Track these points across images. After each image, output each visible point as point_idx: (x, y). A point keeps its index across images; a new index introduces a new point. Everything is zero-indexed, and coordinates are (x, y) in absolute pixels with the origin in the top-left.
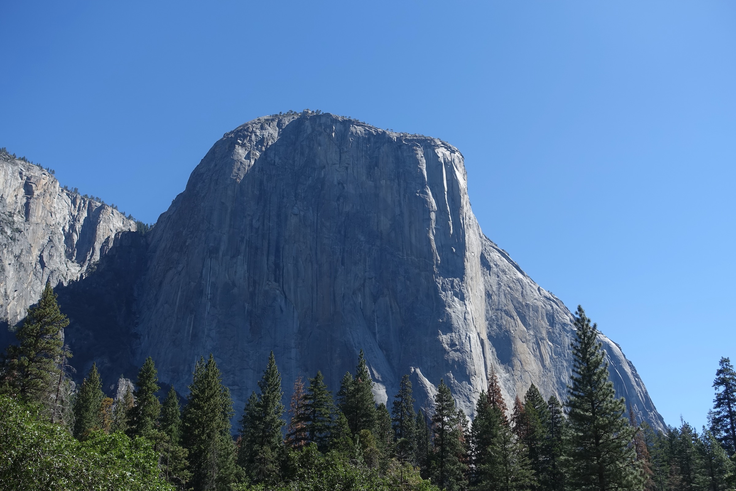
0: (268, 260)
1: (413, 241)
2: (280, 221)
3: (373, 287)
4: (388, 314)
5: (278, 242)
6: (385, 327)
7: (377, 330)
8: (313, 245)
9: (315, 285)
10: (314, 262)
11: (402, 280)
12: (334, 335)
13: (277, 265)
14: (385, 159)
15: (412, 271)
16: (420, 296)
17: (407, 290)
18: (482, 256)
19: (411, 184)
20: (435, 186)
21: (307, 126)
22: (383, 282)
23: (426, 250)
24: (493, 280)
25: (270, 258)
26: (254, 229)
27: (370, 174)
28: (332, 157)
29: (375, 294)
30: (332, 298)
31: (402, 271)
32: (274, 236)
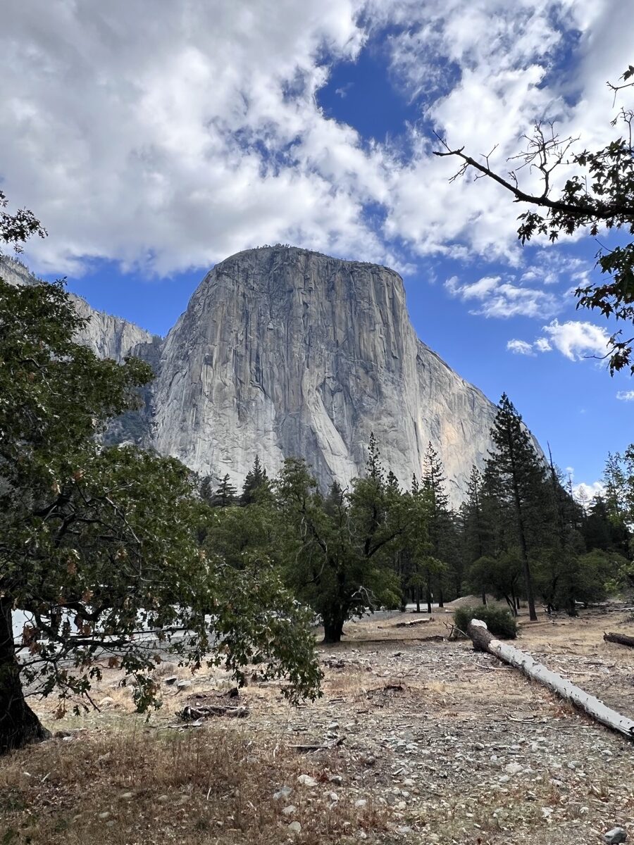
0: (250, 365)
1: (362, 348)
2: (259, 334)
3: (331, 384)
4: (343, 404)
5: (257, 351)
6: (340, 415)
7: (334, 417)
8: (285, 353)
9: (287, 384)
10: (286, 366)
11: (354, 378)
12: (302, 421)
13: (258, 369)
14: (340, 283)
15: (361, 371)
16: (368, 390)
17: (357, 386)
18: (418, 357)
19: (360, 302)
20: (381, 303)
21: (278, 259)
22: (339, 380)
23: (372, 354)
24: (426, 375)
25: (252, 364)
26: (239, 342)
27: (328, 296)
28: (299, 283)
29: (333, 389)
30: (300, 393)
31: (353, 371)
32: (254, 347)
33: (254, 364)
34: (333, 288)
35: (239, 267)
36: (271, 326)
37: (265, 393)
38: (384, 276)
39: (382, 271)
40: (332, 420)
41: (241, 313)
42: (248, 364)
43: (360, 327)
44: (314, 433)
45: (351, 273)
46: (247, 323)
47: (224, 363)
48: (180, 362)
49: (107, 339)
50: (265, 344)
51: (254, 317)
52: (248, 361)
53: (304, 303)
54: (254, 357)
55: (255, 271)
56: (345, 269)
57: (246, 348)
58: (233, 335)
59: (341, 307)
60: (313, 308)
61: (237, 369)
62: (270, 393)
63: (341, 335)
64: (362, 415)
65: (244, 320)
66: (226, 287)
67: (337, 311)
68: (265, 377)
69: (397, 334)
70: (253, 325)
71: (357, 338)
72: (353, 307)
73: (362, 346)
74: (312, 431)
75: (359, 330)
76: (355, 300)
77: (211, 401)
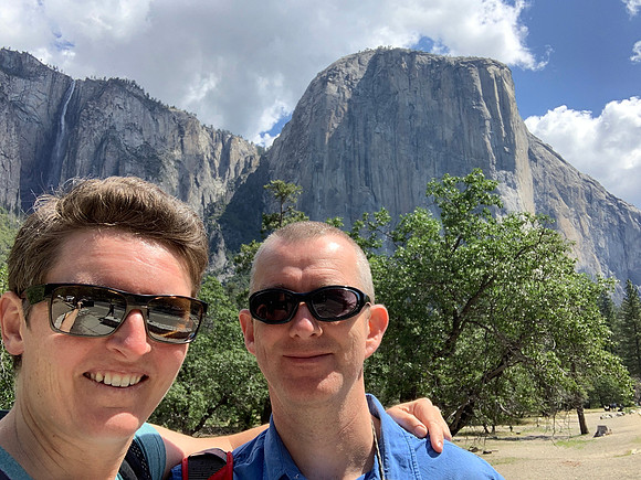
0: (359, 170)
1: (472, 145)
2: (367, 139)
5: (366, 155)
9: (396, 187)
10: (395, 169)
13: (367, 174)
14: (446, 81)
18: (530, 152)
19: (468, 99)
20: (489, 98)
21: (381, 61)
23: (482, 151)
24: (539, 169)
25: (361, 169)
26: (347, 148)
27: (434, 95)
28: (404, 83)
30: (410, 194)
32: (362, 151)
33: (363, 168)
34: (439, 86)
35: (343, 73)
36: (377, 130)
37: (375, 197)
38: (491, 69)
39: (490, 65)
42: (357, 169)
43: (469, 124)
46: (354, 129)
47: (334, 170)
48: (291, 171)
49: (216, 154)
50: (372, 148)
51: (361, 123)
52: (357, 166)
53: (410, 104)
54: (363, 162)
56: (451, 66)
57: (355, 151)
58: (341, 141)
59: (448, 105)
60: (419, 108)
61: (349, 175)
62: (380, 196)
63: (449, 134)
65: (351, 127)
67: (445, 109)
68: (374, 180)
69: (508, 129)
70: (360, 130)
71: (466, 134)
72: (461, 104)
73: (472, 143)
75: (468, 127)
76: (463, 97)
77: (323, 207)
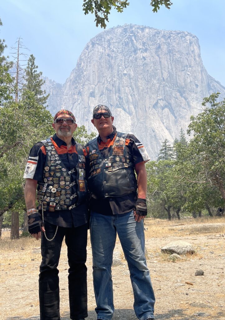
2: (119, 77)
3: (162, 103)
4: (169, 114)
5: (119, 87)
6: (167, 120)
7: (164, 121)
8: (134, 87)
9: (136, 104)
10: (135, 95)
11: (174, 99)
12: (146, 125)
13: (120, 97)
14: (163, 44)
15: (178, 94)
16: (183, 105)
17: (176, 103)
18: (208, 85)
19: (175, 54)
20: (187, 54)
22: (166, 100)
23: (183, 84)
25: (116, 94)
26: (108, 83)
27: (156, 52)
28: (139, 46)
29: (162, 106)
30: (144, 109)
31: (174, 95)
32: (117, 85)
34: (159, 47)
35: (105, 39)
36: (125, 72)
37: (125, 111)
39: (187, 35)
40: (163, 123)
41: (108, 65)
42: (114, 95)
43: (176, 69)
44: (154, 131)
45: (169, 37)
46: (112, 71)
47: (101, 95)
48: (76, 97)
50: (123, 83)
51: (116, 67)
52: (114, 92)
53: (143, 57)
54: (117, 91)
55: (114, 41)
56: (165, 35)
57: (113, 85)
58: (105, 79)
59: (164, 58)
60: (148, 60)
61: (109, 98)
62: (127, 110)
63: (166, 75)
64: (180, 120)
65: (110, 70)
66: (98, 51)
67: (162, 61)
68: (124, 101)
70: (115, 72)
71: (175, 75)
72: (171, 58)
73: (178, 79)
74: (153, 130)
75: (176, 70)
76: (172, 53)
